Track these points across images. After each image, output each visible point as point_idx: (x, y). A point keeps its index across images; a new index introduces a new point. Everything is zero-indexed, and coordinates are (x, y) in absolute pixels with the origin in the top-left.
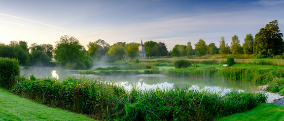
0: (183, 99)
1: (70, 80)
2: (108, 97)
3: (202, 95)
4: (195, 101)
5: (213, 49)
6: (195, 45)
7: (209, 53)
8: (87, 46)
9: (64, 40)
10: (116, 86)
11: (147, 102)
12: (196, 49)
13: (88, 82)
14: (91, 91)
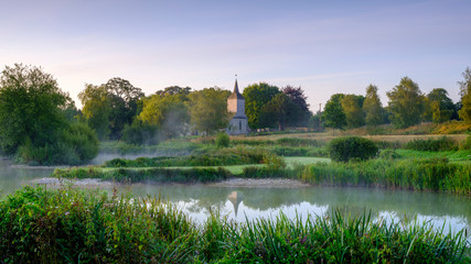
0: (356, 248)
1: (30, 196)
2: (139, 243)
3: (408, 240)
4: (387, 256)
5: (442, 106)
6: (389, 94)
7: (429, 118)
8: (80, 96)
9: (12, 77)
10: (162, 211)
11: (251, 256)
12: (393, 108)
13: (81, 200)
14: (90, 226)
